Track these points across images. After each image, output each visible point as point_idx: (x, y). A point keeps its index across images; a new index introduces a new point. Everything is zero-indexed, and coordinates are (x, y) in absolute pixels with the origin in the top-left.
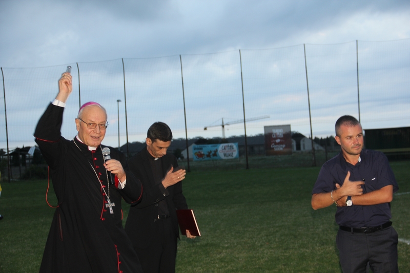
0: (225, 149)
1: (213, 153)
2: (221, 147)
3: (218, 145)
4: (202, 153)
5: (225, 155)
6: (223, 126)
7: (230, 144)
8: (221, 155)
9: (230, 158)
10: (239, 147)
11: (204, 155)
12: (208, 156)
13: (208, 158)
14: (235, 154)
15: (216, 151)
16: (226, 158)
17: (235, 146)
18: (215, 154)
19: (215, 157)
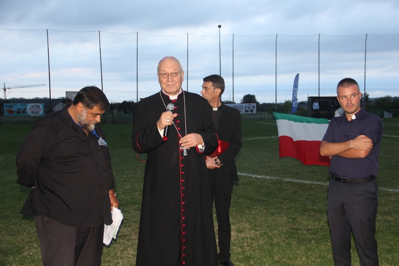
0: (32, 108)
1: (22, 110)
2: (29, 106)
3: (27, 104)
4: (13, 110)
5: (32, 112)
6: (5, 90)
7: (37, 104)
8: (29, 112)
9: (36, 115)
10: (45, 107)
11: (14, 111)
12: (18, 112)
13: (18, 114)
14: (41, 112)
15: (26, 108)
16: (33, 115)
17: (41, 106)
18: (24, 112)
19: (24, 114)
